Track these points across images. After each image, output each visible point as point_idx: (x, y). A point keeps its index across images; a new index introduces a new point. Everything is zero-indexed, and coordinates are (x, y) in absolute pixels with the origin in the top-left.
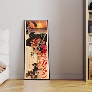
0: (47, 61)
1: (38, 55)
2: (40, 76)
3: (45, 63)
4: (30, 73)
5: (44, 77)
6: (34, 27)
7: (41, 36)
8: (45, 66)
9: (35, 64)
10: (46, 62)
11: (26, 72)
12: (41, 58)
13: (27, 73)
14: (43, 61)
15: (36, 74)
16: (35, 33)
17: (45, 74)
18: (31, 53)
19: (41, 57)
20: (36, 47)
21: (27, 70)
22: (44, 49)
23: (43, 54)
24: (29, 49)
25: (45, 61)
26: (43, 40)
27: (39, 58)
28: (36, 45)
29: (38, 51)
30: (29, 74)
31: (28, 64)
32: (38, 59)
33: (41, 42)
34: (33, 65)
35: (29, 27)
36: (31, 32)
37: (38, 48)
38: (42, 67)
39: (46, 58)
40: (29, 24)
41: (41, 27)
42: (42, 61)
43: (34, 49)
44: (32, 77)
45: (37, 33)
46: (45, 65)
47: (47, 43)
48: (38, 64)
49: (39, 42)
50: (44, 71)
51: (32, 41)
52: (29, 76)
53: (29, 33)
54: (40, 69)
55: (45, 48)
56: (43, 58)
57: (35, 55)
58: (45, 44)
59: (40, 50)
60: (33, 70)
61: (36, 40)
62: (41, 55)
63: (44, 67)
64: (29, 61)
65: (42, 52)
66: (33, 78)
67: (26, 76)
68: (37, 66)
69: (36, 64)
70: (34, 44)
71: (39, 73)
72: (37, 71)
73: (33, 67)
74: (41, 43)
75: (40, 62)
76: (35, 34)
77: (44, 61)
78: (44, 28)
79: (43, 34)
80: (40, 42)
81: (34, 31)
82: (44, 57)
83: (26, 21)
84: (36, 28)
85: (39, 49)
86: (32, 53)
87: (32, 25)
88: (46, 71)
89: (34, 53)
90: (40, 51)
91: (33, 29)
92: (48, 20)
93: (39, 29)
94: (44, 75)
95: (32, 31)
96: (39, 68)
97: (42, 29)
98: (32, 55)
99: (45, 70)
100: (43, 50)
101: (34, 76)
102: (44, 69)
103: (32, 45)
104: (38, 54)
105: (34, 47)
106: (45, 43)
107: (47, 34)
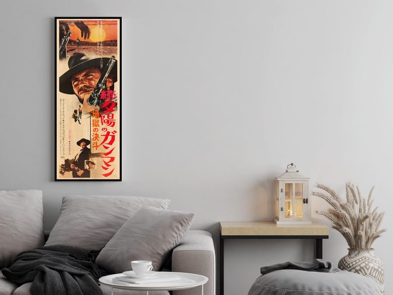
0: (115, 134)
1: (93, 118)
2: (97, 172)
3: (110, 138)
4: (72, 165)
5: (106, 175)
6: (82, 39)
7: (102, 66)
8: (111, 147)
9: (83, 140)
10: (113, 137)
11: (60, 162)
12: (101, 127)
13: (64, 163)
14: (105, 133)
15: (87, 167)
16: (83, 55)
17: (109, 165)
18: (73, 112)
19: (100, 123)
20: (86, 97)
21: (62, 157)
22: (108, 100)
23: (106, 116)
24: (67, 102)
25: (111, 134)
26: (107, 75)
27: (95, 124)
28: (85, 91)
29: (91, 108)
30: (67, 166)
31: (67, 140)
32: (92, 128)
33: (100, 82)
34: (79, 143)
35: (68, 39)
36: (74, 52)
37: (91, 100)
38: (101, 150)
39: (113, 126)
40: (68, 29)
41: (102, 39)
42: (101, 133)
43: (81, 101)
44: (75, 175)
45: (91, 56)
46: (111, 143)
47: (117, 85)
48: (92, 142)
49: (94, 83)
50: (107, 160)
51: (77, 80)
52: (68, 171)
53: (69, 56)
54: (97, 155)
55: (111, 98)
56: (105, 125)
57: (85, 119)
58: (112, 88)
59: (98, 104)
60: (77, 157)
61: (86, 75)
62: (100, 119)
63: (107, 148)
64: (67, 133)
65: (103, 110)
66: (78, 177)
67: (61, 172)
68: (88, 147)
69: (87, 142)
70: (80, 86)
71: (93, 163)
72: (90, 160)
73: (78, 150)
74: (100, 85)
75: (97, 137)
76: (83, 58)
77: (108, 133)
78: (111, 43)
79: (106, 60)
80: (97, 81)
81: (82, 52)
82: (108, 122)
83: (58, 20)
84: (87, 40)
85: (96, 101)
86: (76, 111)
87: (75, 32)
88: (112, 159)
89: (80, 113)
90: (98, 107)
91: (80, 44)
92: (120, 18)
93: (95, 44)
94: (106, 169)
95: (77, 51)
96: (94, 151)
97: (105, 44)
98: (75, 118)
99: (109, 156)
100: (105, 105)
101: (82, 171)
102: (107, 154)
103: (75, 90)
104: (91, 114)
105: (82, 96)
106: (110, 85)
107: (118, 59)
